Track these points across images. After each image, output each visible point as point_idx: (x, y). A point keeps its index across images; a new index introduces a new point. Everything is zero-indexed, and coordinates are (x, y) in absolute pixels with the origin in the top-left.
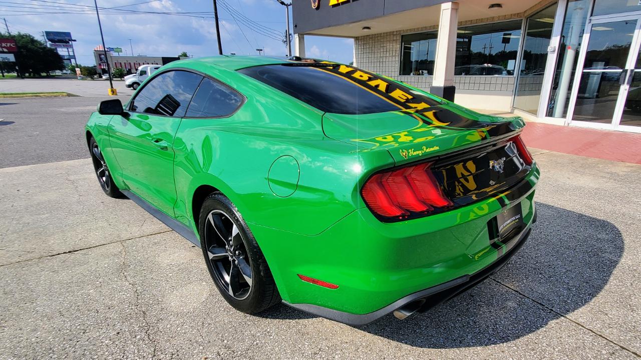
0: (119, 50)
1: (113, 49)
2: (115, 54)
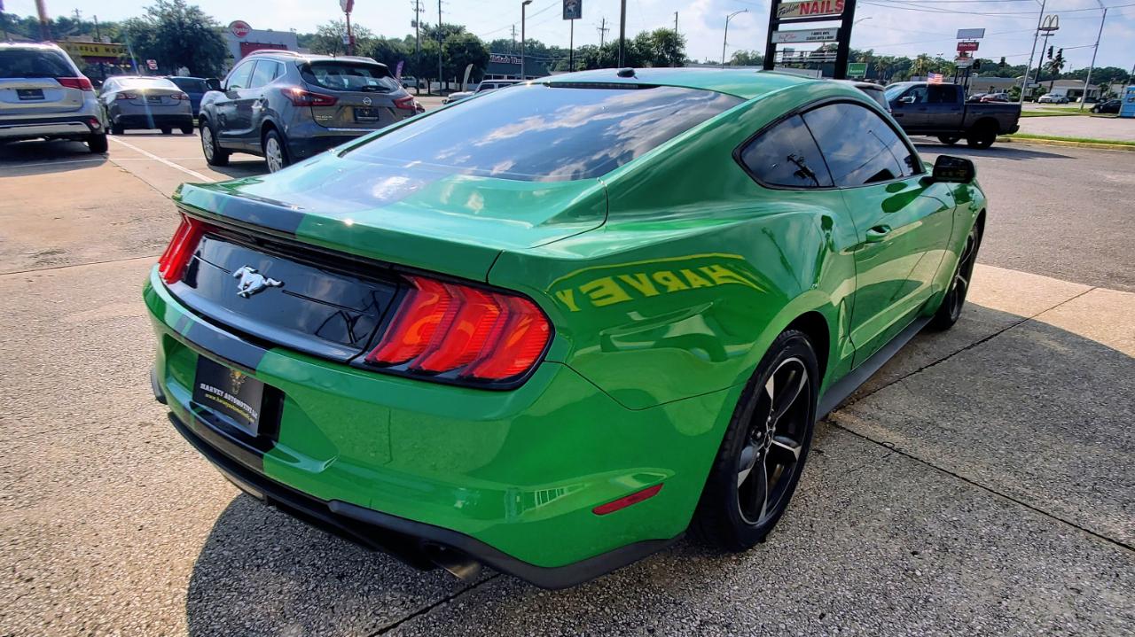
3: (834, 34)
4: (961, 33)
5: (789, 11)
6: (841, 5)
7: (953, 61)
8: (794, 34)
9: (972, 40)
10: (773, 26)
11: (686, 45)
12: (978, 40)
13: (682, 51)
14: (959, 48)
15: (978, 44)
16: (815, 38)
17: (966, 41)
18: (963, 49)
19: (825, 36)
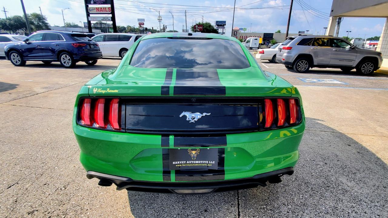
0: (245, 29)
1: (242, 29)
2: (242, 32)
3: (110, 19)
4: (139, 20)
5: (92, 10)
6: (110, 10)
7: (138, 28)
8: (97, 18)
9: (142, 22)
10: (88, 15)
11: (47, 19)
12: (144, 22)
13: (46, 22)
14: (139, 24)
15: (144, 23)
16: (104, 20)
17: (141, 22)
18: (140, 24)
19: (107, 19)
